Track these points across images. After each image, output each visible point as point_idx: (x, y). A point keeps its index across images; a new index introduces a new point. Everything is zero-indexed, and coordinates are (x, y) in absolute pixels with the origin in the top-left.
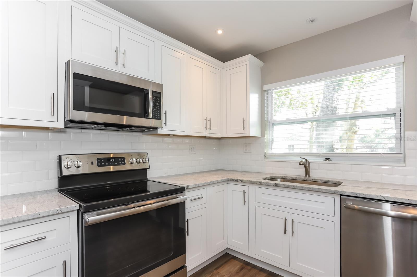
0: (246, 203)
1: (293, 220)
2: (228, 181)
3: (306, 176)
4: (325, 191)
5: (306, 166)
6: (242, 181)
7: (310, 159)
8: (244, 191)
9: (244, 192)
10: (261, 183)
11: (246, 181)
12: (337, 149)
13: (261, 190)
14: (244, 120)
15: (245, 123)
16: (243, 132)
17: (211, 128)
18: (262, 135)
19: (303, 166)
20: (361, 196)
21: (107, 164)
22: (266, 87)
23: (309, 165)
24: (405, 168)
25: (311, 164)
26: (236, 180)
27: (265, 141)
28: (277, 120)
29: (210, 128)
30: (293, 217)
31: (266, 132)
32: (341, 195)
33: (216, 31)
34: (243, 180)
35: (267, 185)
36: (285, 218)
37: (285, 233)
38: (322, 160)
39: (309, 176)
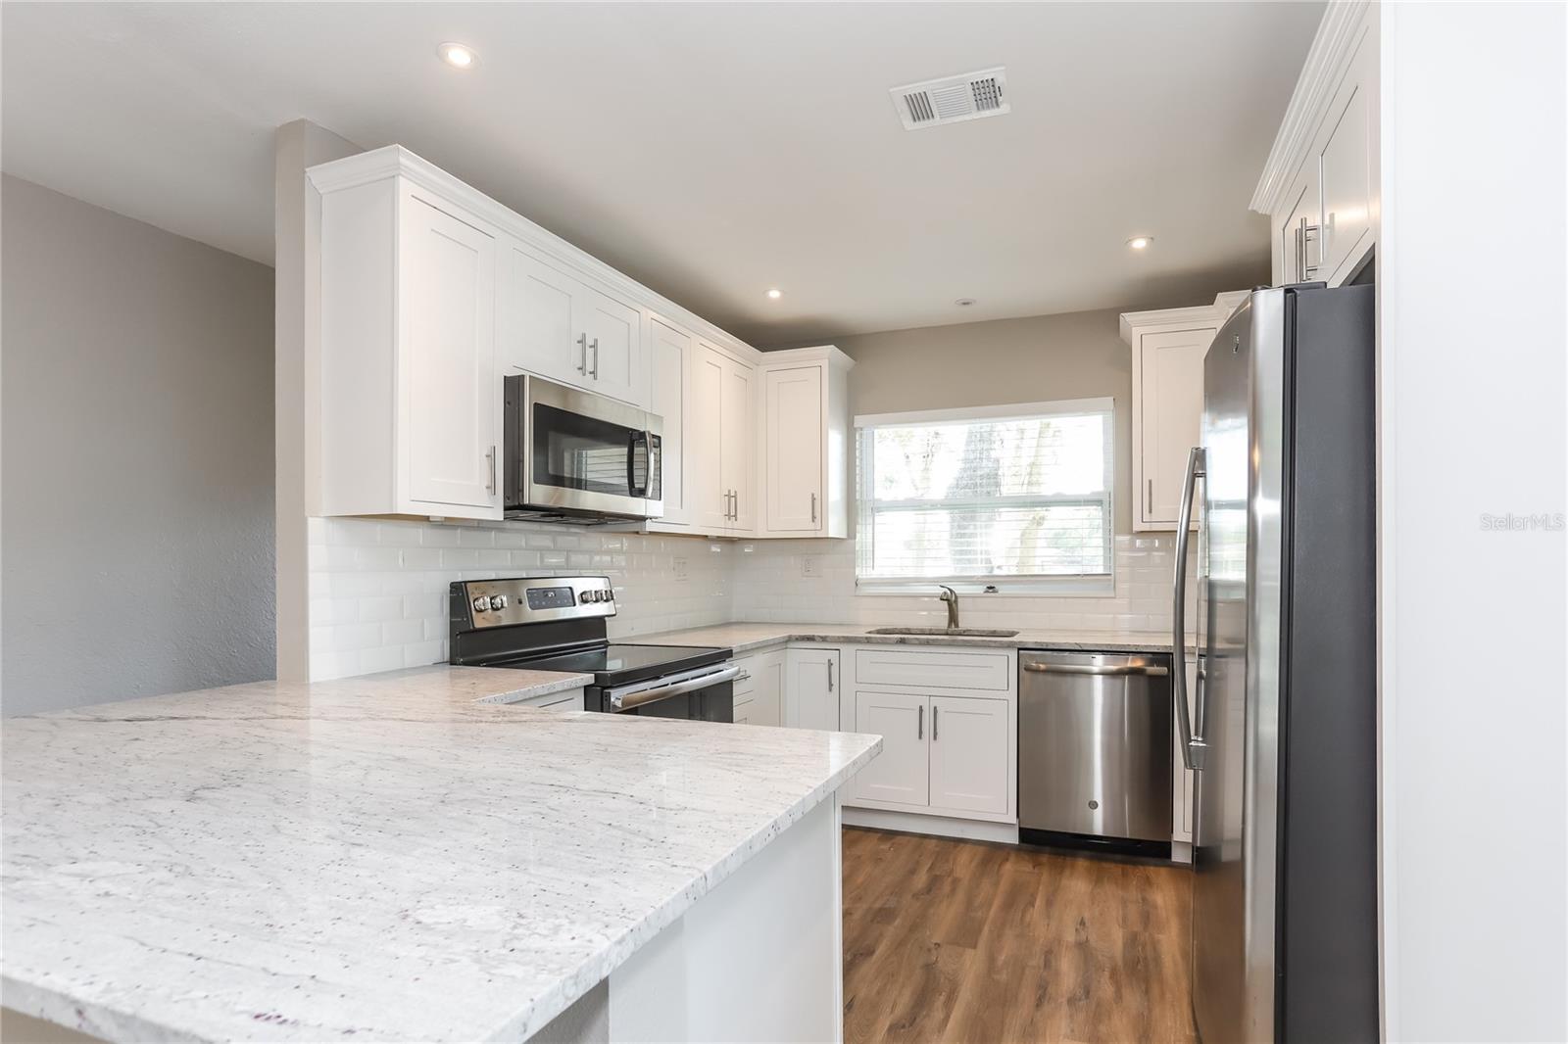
0: (835, 688)
1: (935, 708)
2: (790, 639)
3: (949, 625)
4: (993, 645)
5: (951, 602)
6: (824, 639)
7: (959, 589)
8: (829, 661)
9: (830, 664)
10: (868, 641)
11: (834, 637)
12: (999, 567)
13: (868, 655)
14: (814, 499)
15: (816, 507)
16: (811, 526)
17: (738, 516)
18: (848, 535)
19: (946, 602)
20: (1049, 647)
21: (544, 603)
22: (859, 421)
23: (956, 601)
24: (1116, 601)
25: (959, 600)
26: (810, 639)
27: (857, 548)
28: (884, 499)
29: (735, 516)
30: (935, 702)
31: (858, 527)
32: (1019, 649)
33: (766, 291)
34: (826, 637)
35: (884, 642)
36: (921, 707)
37: (920, 737)
38: (980, 589)
39: (957, 626)
